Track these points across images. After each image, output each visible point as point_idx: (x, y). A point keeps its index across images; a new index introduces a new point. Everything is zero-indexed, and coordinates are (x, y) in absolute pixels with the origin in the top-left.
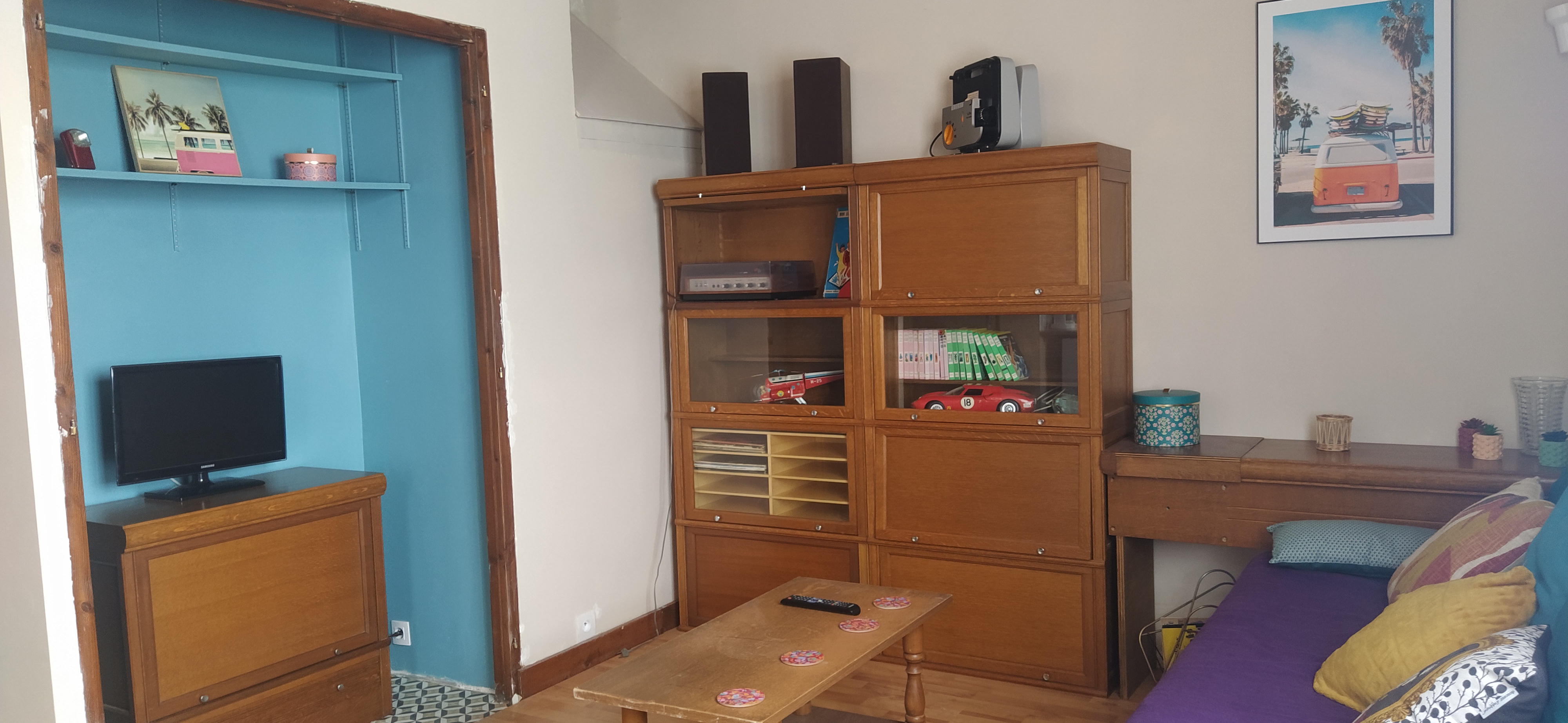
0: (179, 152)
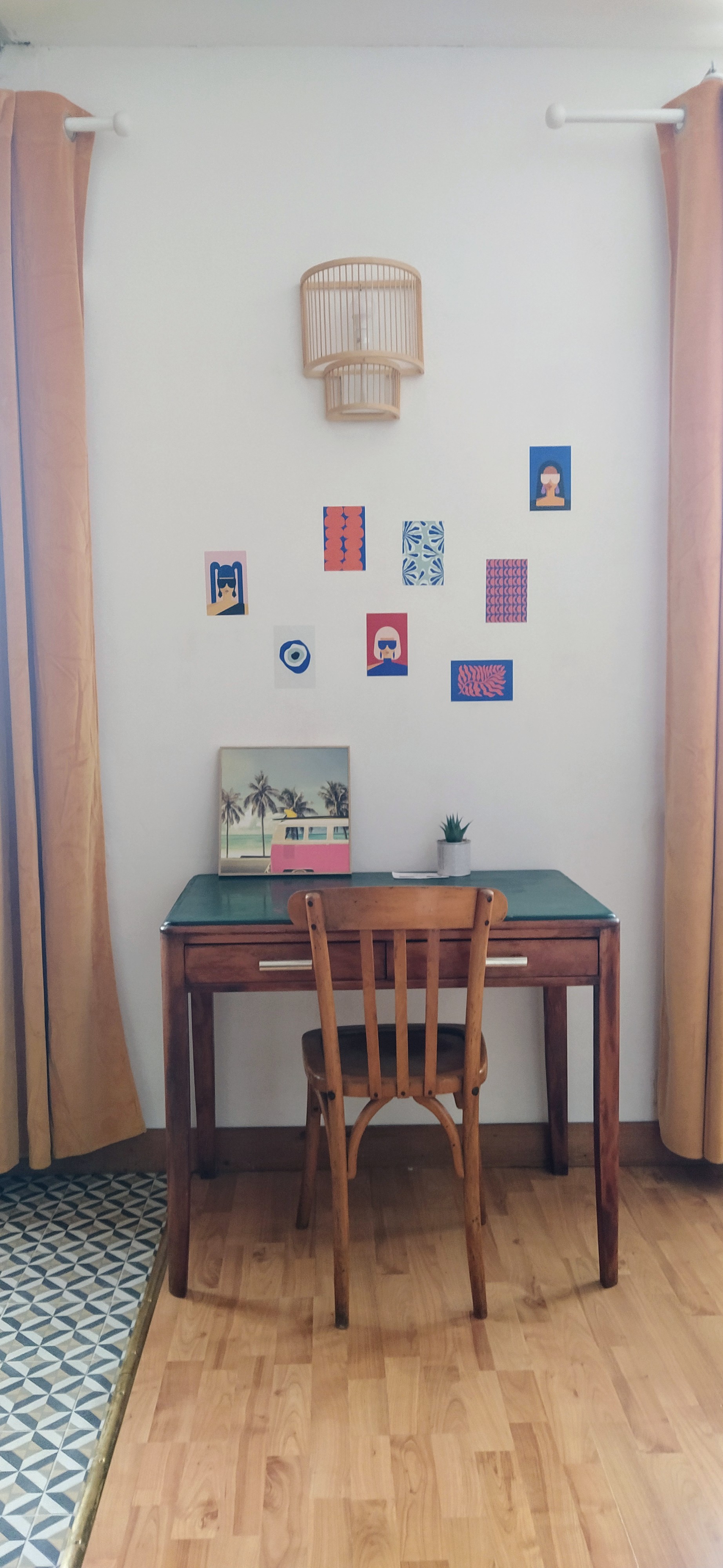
0: (275, 848)
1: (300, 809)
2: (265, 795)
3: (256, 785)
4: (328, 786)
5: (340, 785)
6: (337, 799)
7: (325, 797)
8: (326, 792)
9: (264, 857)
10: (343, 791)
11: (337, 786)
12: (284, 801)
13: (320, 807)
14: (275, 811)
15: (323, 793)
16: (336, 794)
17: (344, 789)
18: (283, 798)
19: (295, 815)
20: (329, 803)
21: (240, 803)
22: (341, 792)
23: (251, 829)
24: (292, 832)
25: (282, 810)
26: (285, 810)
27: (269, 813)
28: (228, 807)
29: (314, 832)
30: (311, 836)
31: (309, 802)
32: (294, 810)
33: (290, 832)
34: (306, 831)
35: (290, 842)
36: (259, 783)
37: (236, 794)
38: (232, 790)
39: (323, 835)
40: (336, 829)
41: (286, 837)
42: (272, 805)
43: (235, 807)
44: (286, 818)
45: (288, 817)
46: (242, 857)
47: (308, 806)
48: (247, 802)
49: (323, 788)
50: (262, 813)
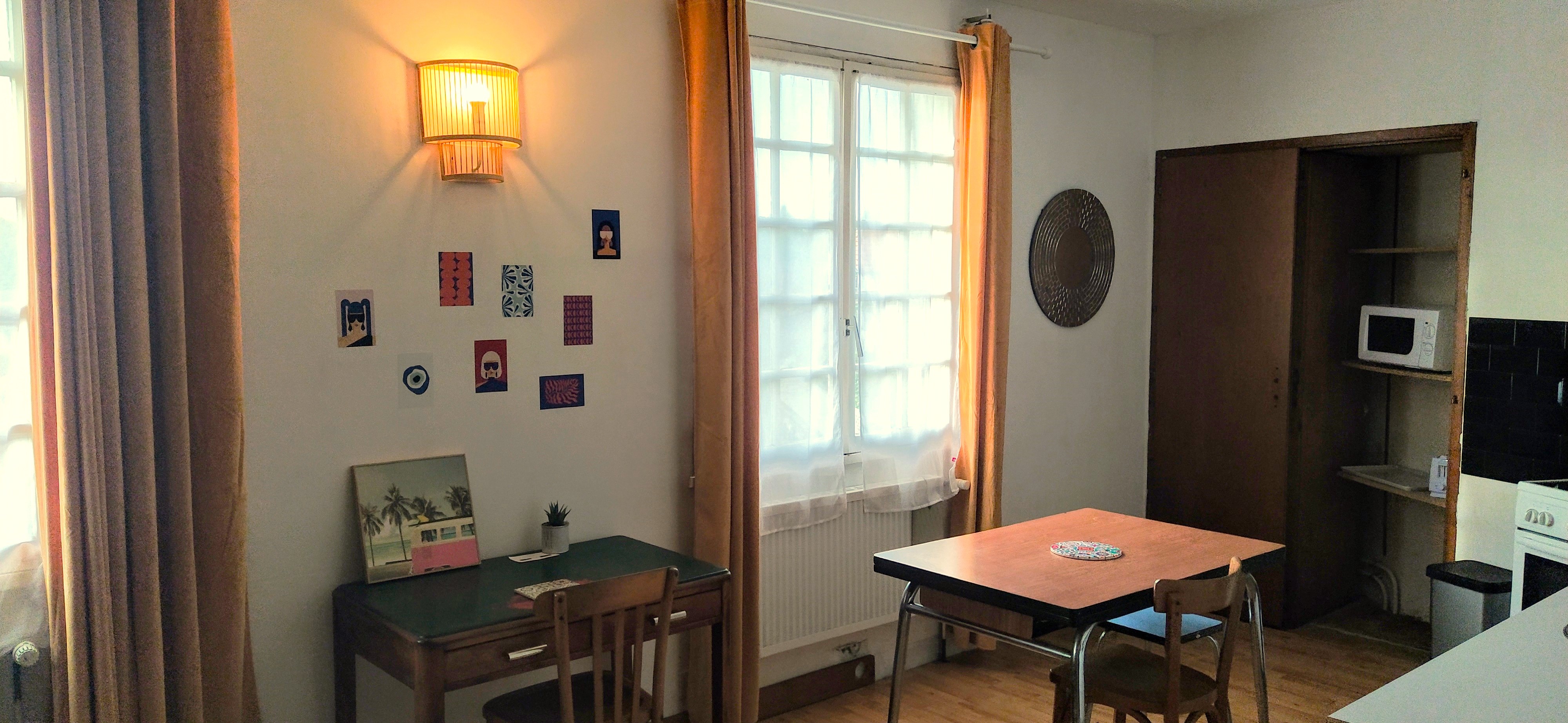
0: (415, 551)
1: (432, 514)
2: (399, 505)
3: (390, 497)
4: (451, 491)
5: (461, 488)
6: (460, 501)
7: (451, 501)
8: (450, 496)
9: (406, 560)
10: (465, 493)
11: (459, 490)
12: (416, 508)
13: (447, 509)
14: (409, 518)
15: (448, 497)
16: (459, 497)
17: (465, 491)
18: (415, 506)
19: (426, 520)
20: (454, 505)
21: (378, 515)
22: (463, 494)
23: (391, 537)
24: (428, 536)
25: (416, 516)
26: (418, 516)
27: (405, 522)
28: (368, 520)
29: (445, 532)
30: (443, 536)
31: (438, 506)
32: (425, 516)
33: (425, 536)
34: (439, 533)
35: (427, 544)
36: (392, 495)
37: (374, 507)
38: (369, 504)
39: (453, 534)
40: (463, 527)
41: (422, 540)
42: (406, 513)
43: (375, 519)
44: (420, 523)
45: (422, 521)
46: (387, 563)
47: (437, 510)
48: (384, 514)
49: (447, 492)
50: (399, 522)
